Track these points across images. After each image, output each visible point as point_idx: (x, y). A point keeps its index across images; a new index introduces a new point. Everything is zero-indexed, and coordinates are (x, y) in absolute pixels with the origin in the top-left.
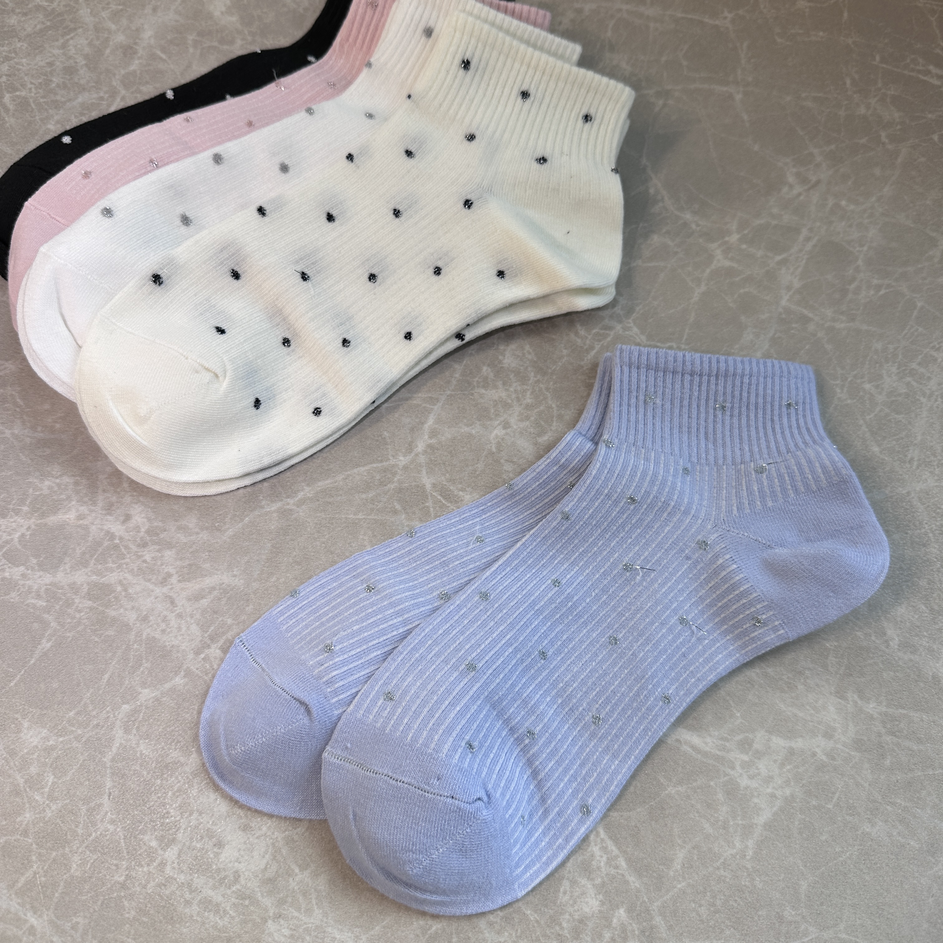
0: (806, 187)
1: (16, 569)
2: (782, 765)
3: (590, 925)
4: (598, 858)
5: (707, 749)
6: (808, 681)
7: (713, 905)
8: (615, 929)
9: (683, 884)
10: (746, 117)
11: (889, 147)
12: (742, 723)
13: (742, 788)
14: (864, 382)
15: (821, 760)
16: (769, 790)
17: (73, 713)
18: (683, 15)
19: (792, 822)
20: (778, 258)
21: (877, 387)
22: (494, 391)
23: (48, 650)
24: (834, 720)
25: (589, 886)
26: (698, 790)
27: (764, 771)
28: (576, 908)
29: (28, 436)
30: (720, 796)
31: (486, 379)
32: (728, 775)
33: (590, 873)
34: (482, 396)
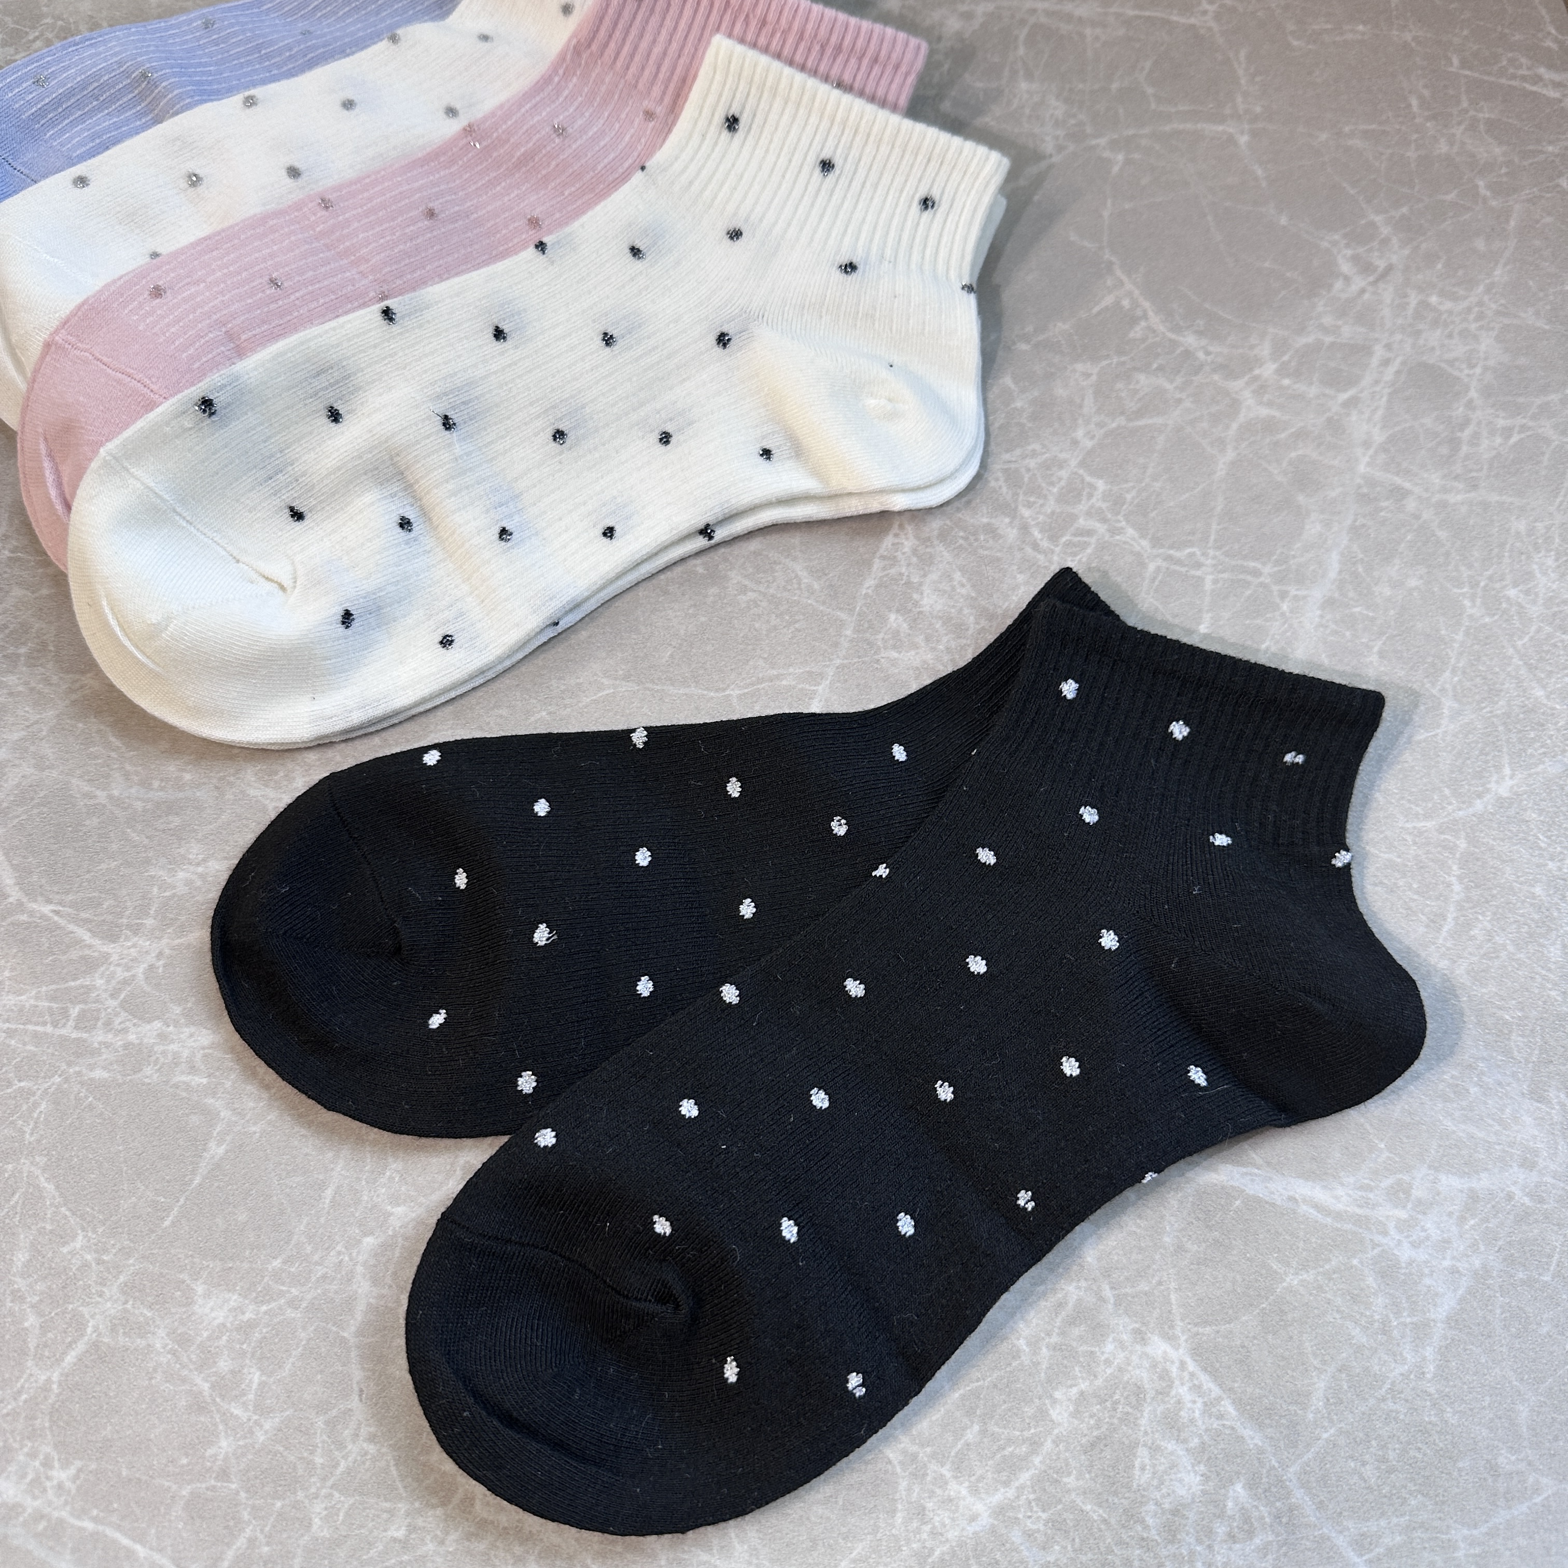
0: (1371, 279)
1: (148, 1027)
2: (1462, 1220)
3: (1192, 1515)
4: (1189, 1405)
5: (1340, 1207)
6: (1485, 1078)
7: (1384, 1460)
8: (1232, 1518)
9: (1332, 1431)
10: (1259, 172)
11: (1494, 203)
12: (1388, 1158)
13: (1404, 1265)
14: (1506, 586)
15: (1523, 1205)
16: (1447, 1263)
17: (279, 1261)
18: (1137, 12)
19: (1491, 1311)
20: (1344, 396)
21: (1527, 592)
22: (913, 653)
23: (222, 1159)
24: (1534, 1137)
25: (1181, 1453)
26: (1335, 1276)
27: (1435, 1234)
28: (1164, 1491)
29: (139, 799)
30: (1371, 1281)
31: (896, 633)
32: (1378, 1245)
33: (1179, 1430)
34: (894, 662)
